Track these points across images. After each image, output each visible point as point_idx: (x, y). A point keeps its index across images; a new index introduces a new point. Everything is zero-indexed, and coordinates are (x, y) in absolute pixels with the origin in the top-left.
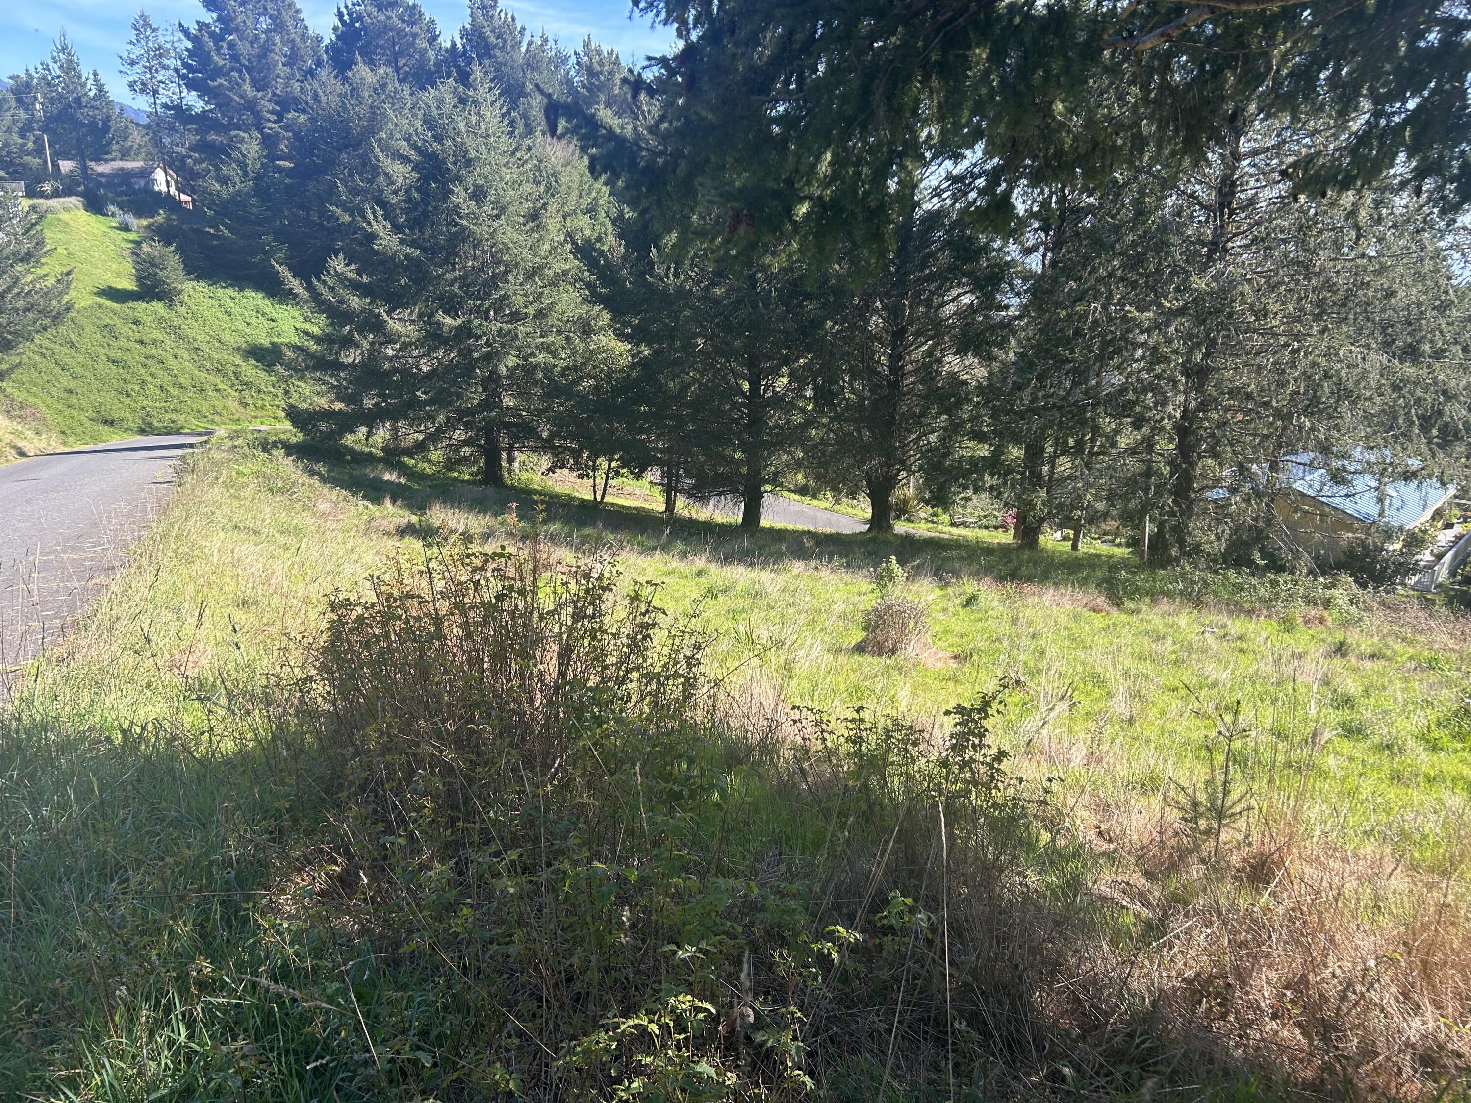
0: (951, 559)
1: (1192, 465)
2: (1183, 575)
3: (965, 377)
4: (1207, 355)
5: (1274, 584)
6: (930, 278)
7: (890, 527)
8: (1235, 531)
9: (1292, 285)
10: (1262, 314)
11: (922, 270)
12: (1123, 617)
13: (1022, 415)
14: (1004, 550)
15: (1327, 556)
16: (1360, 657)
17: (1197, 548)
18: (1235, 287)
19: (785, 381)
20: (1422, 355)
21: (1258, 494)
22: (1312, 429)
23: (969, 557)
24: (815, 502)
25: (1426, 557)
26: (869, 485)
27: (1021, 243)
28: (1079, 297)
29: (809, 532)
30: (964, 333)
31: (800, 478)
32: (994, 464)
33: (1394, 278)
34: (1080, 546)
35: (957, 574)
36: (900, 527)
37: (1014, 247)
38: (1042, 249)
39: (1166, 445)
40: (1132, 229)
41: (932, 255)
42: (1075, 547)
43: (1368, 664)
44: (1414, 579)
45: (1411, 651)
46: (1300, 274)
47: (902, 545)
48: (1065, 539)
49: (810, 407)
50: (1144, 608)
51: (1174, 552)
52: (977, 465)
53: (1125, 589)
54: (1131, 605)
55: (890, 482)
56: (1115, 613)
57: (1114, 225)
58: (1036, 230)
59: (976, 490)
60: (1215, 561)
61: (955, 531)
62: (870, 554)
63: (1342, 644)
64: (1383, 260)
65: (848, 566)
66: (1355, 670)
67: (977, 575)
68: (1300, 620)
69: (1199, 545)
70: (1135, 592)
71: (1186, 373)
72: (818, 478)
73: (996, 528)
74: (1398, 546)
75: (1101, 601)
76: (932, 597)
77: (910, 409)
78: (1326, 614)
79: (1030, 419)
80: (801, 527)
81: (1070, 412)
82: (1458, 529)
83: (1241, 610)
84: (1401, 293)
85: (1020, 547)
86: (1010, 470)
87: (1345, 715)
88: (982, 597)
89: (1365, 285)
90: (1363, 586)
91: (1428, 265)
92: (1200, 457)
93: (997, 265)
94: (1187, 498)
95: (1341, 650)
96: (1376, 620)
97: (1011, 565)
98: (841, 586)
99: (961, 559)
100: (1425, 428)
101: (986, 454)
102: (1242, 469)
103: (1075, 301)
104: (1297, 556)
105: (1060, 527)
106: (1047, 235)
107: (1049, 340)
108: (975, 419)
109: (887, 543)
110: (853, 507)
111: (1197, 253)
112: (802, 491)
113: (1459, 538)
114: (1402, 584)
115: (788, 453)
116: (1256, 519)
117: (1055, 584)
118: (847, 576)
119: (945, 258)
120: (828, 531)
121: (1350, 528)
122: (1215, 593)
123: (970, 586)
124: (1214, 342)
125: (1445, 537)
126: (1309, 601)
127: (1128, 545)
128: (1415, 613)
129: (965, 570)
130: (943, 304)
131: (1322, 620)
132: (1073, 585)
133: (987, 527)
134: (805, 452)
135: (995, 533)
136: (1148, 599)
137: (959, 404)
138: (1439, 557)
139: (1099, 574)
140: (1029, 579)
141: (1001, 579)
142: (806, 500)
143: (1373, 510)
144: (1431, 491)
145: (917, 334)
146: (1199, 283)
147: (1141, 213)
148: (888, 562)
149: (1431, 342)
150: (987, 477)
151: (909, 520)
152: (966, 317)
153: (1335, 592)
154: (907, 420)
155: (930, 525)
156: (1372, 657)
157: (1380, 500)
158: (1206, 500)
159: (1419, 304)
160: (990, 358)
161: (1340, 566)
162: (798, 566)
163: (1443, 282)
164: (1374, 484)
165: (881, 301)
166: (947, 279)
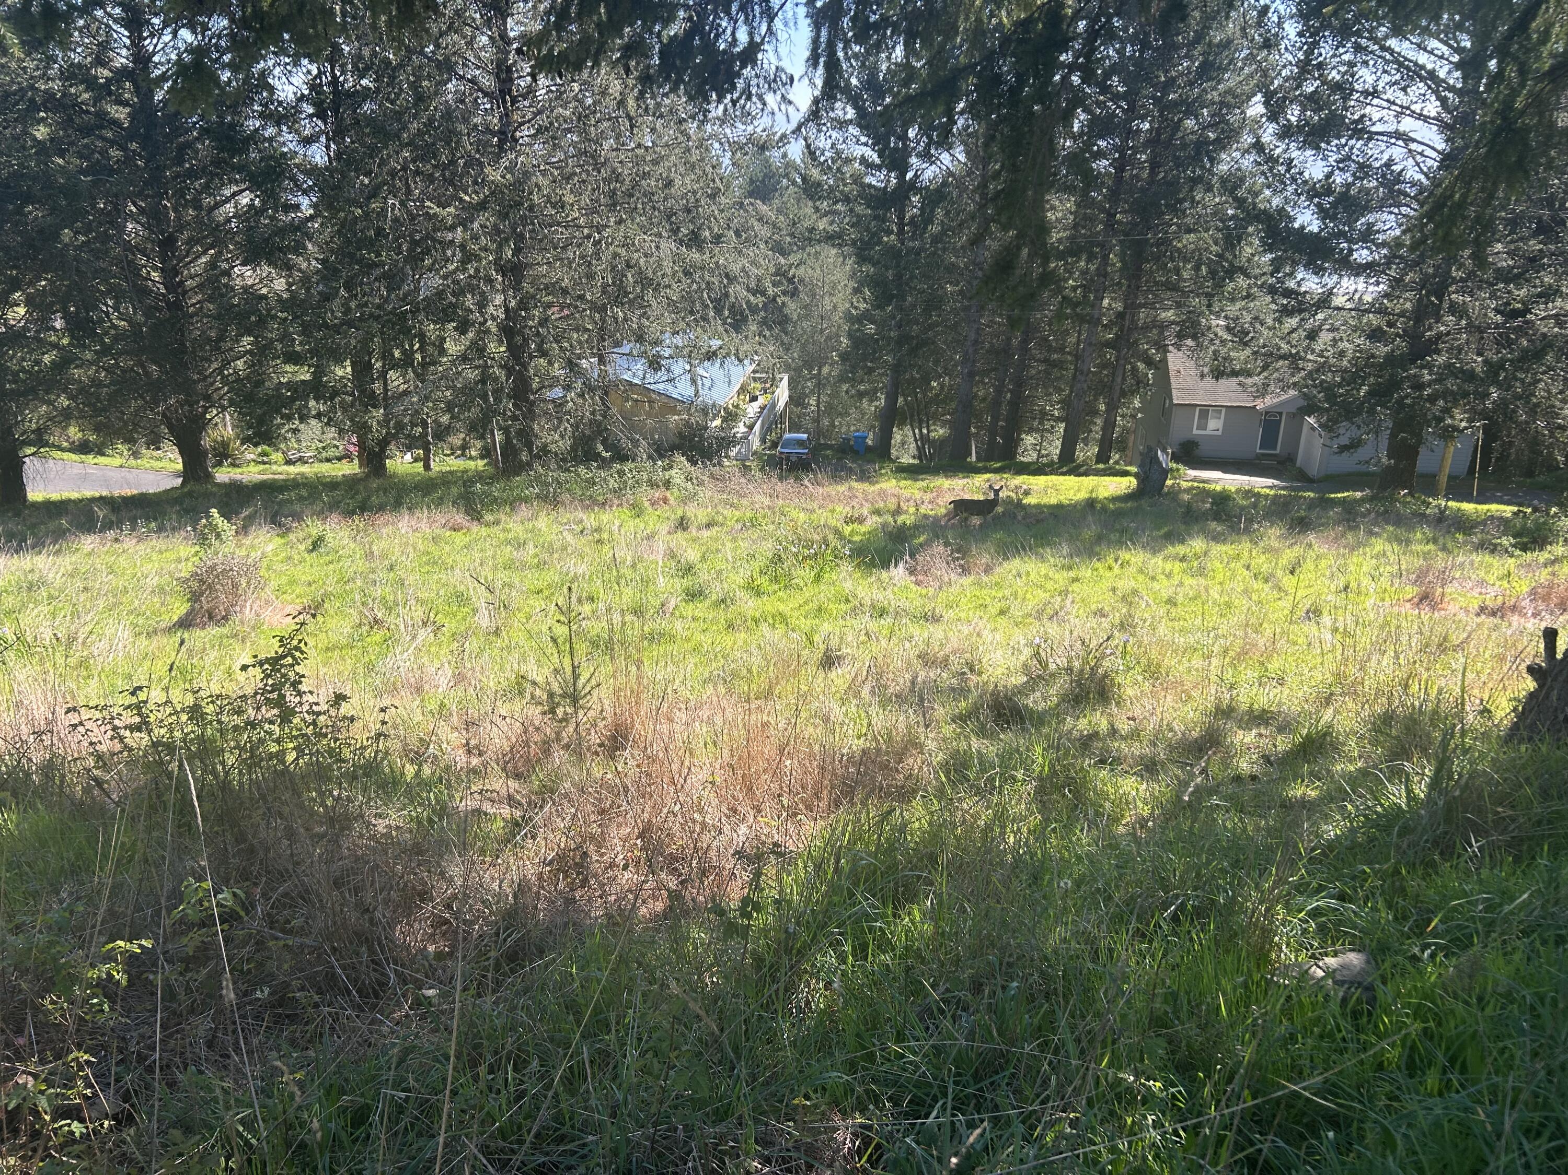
0: (290, 502)
1: (525, 366)
2: (538, 478)
3: (264, 291)
4: (517, 251)
5: (621, 473)
6: (192, 174)
7: (209, 477)
8: (576, 427)
9: (584, 176)
10: (560, 205)
11: (180, 163)
12: (484, 531)
13: (336, 329)
14: (350, 483)
15: (660, 439)
16: (699, 528)
17: (544, 449)
18: (529, 179)
19: (21, 311)
20: (704, 241)
21: (592, 389)
22: (626, 319)
23: (310, 495)
24: (101, 460)
25: (741, 429)
26: (171, 432)
27: (297, 132)
28: (374, 194)
29: (101, 498)
30: (250, 240)
31: (74, 432)
32: (316, 388)
33: (669, 168)
34: (432, 464)
35: (298, 517)
36: (223, 475)
37: (290, 137)
38: (323, 139)
39: (497, 349)
40: (415, 116)
41: (189, 145)
42: (427, 467)
43: (706, 533)
44: (736, 450)
45: (737, 513)
46: (590, 164)
47: (227, 495)
48: (416, 460)
49: (65, 341)
50: (503, 517)
51: (524, 456)
52: (300, 391)
53: (482, 502)
54: (489, 517)
55: (199, 424)
56: (475, 527)
57: (396, 112)
58: (311, 116)
59: (303, 419)
60: (563, 460)
61: (292, 470)
62: (187, 511)
63: (682, 518)
64: (658, 149)
65: (161, 529)
66: (694, 540)
67: (322, 515)
68: (647, 504)
69: (545, 445)
70: (494, 503)
71: (502, 270)
72: (97, 429)
73: (339, 459)
74: (717, 422)
75: (460, 518)
76: (270, 547)
77: (203, 332)
78: (668, 494)
79: (346, 333)
80: (88, 494)
81: (389, 321)
82: (761, 401)
83: (596, 502)
84: (678, 182)
85: (368, 476)
86: (335, 393)
87: (687, 582)
88: (329, 537)
89: (645, 175)
90: (694, 463)
91: (695, 156)
92: (531, 357)
93: (272, 157)
94: (527, 400)
95: (682, 524)
96: (707, 493)
97: (359, 497)
98: (155, 556)
99: (301, 499)
100: (718, 311)
101: (308, 377)
102: (571, 365)
103: (368, 199)
104: (636, 443)
105: (409, 448)
106: (326, 124)
107: (349, 242)
108: (285, 337)
109: (207, 495)
110: (159, 459)
111: (488, 143)
112: (83, 448)
113: (763, 408)
114: (727, 457)
115: (50, 403)
116: (593, 413)
117: (409, 509)
118: (157, 542)
119: (204, 147)
120: (128, 492)
121: (674, 411)
122: (568, 490)
123: (314, 527)
124: (521, 236)
125: (752, 409)
126: (653, 485)
127: (482, 457)
128: (737, 481)
129: (308, 512)
130: (218, 205)
131: (665, 501)
132: (429, 507)
133: (328, 460)
134: (71, 397)
135: (338, 465)
136: (508, 509)
137: (262, 322)
138: (751, 427)
139: (455, 490)
140: (381, 508)
141: (350, 513)
142: (90, 459)
143: (690, 391)
144: (732, 368)
145: (191, 242)
146: (495, 175)
147: (421, 99)
148: (208, 516)
149: (710, 228)
150: (312, 403)
151: (234, 465)
152: (247, 220)
153: (673, 472)
154: (202, 349)
155: (262, 467)
156: (709, 525)
157: (694, 381)
158: (545, 401)
159: (694, 193)
160: (289, 267)
161: (673, 448)
162: (89, 542)
163: (709, 170)
164: (688, 367)
165: (135, 204)
166: (213, 175)
